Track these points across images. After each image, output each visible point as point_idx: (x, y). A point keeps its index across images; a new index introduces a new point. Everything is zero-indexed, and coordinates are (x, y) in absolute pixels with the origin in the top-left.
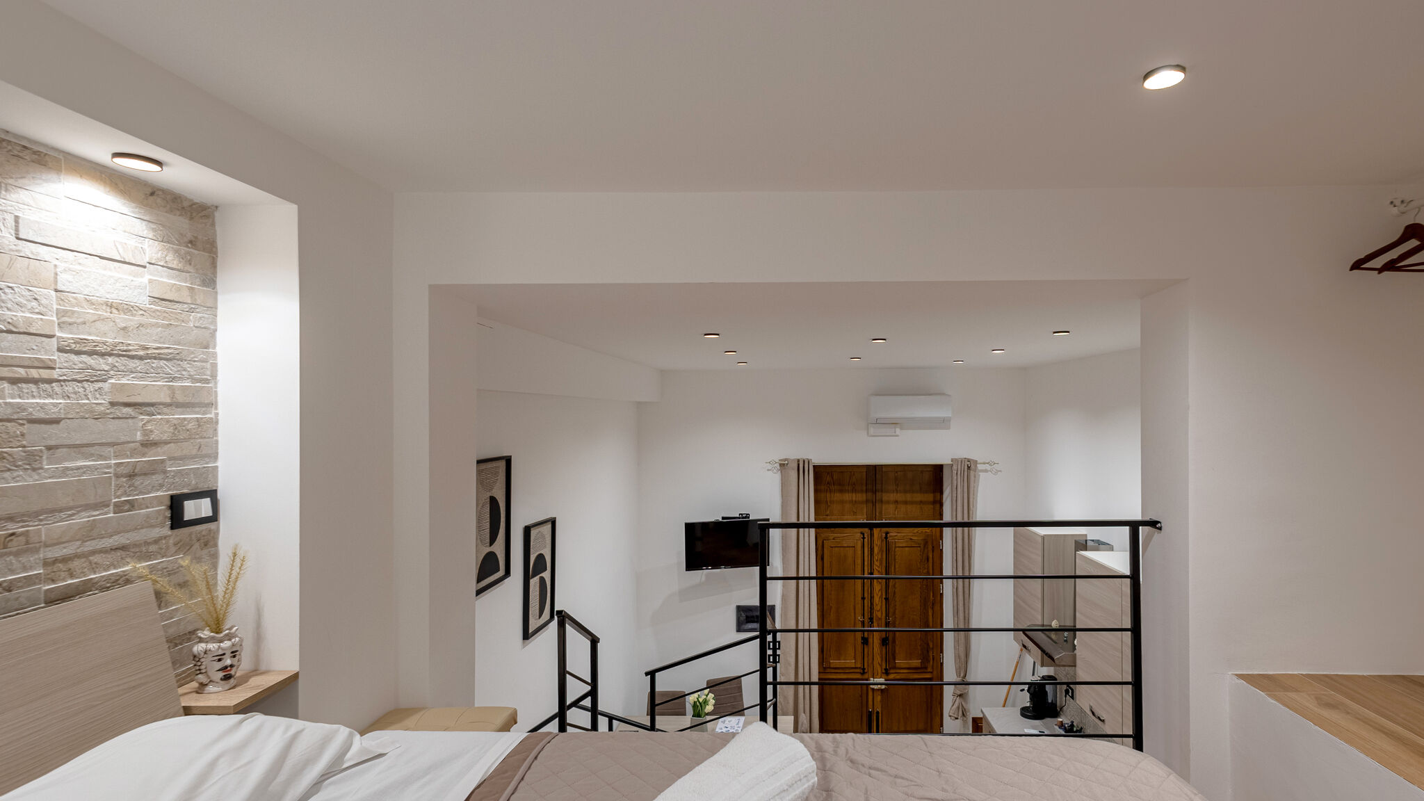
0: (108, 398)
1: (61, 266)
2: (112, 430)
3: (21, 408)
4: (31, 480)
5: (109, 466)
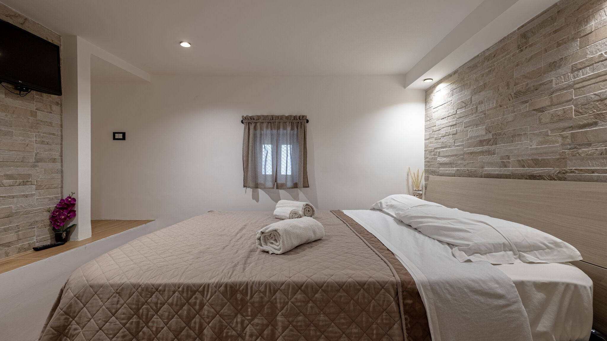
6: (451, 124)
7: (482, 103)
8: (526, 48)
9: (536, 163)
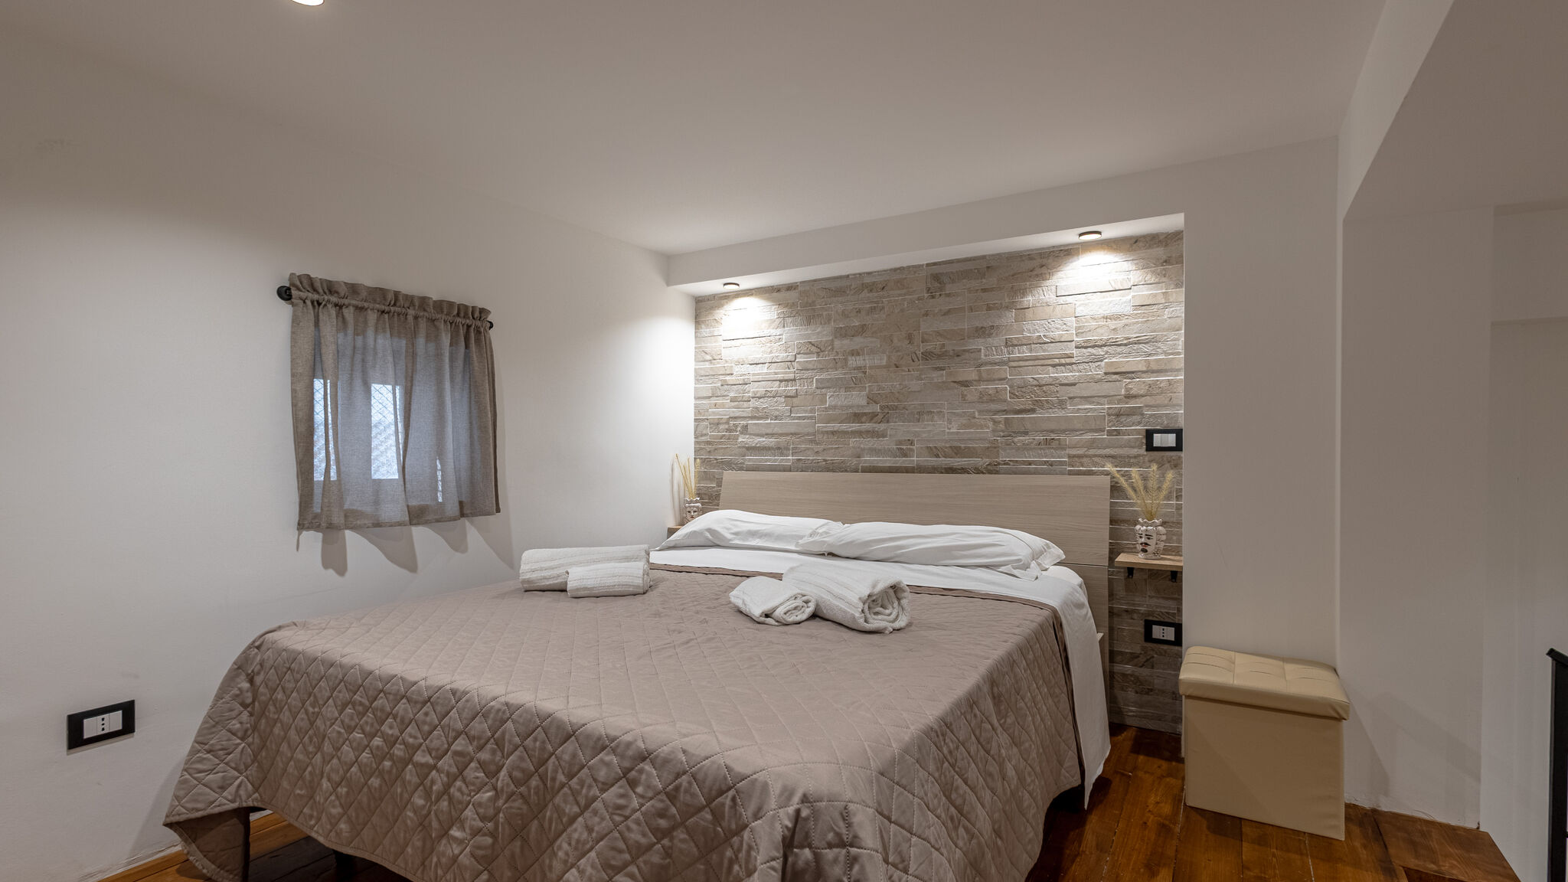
0: (1103, 371)
1: (1078, 303)
2: (1106, 388)
3: (1056, 378)
4: (1061, 413)
5: (1104, 409)
6: (780, 377)
7: (858, 354)
8: (940, 295)
9: (957, 451)
